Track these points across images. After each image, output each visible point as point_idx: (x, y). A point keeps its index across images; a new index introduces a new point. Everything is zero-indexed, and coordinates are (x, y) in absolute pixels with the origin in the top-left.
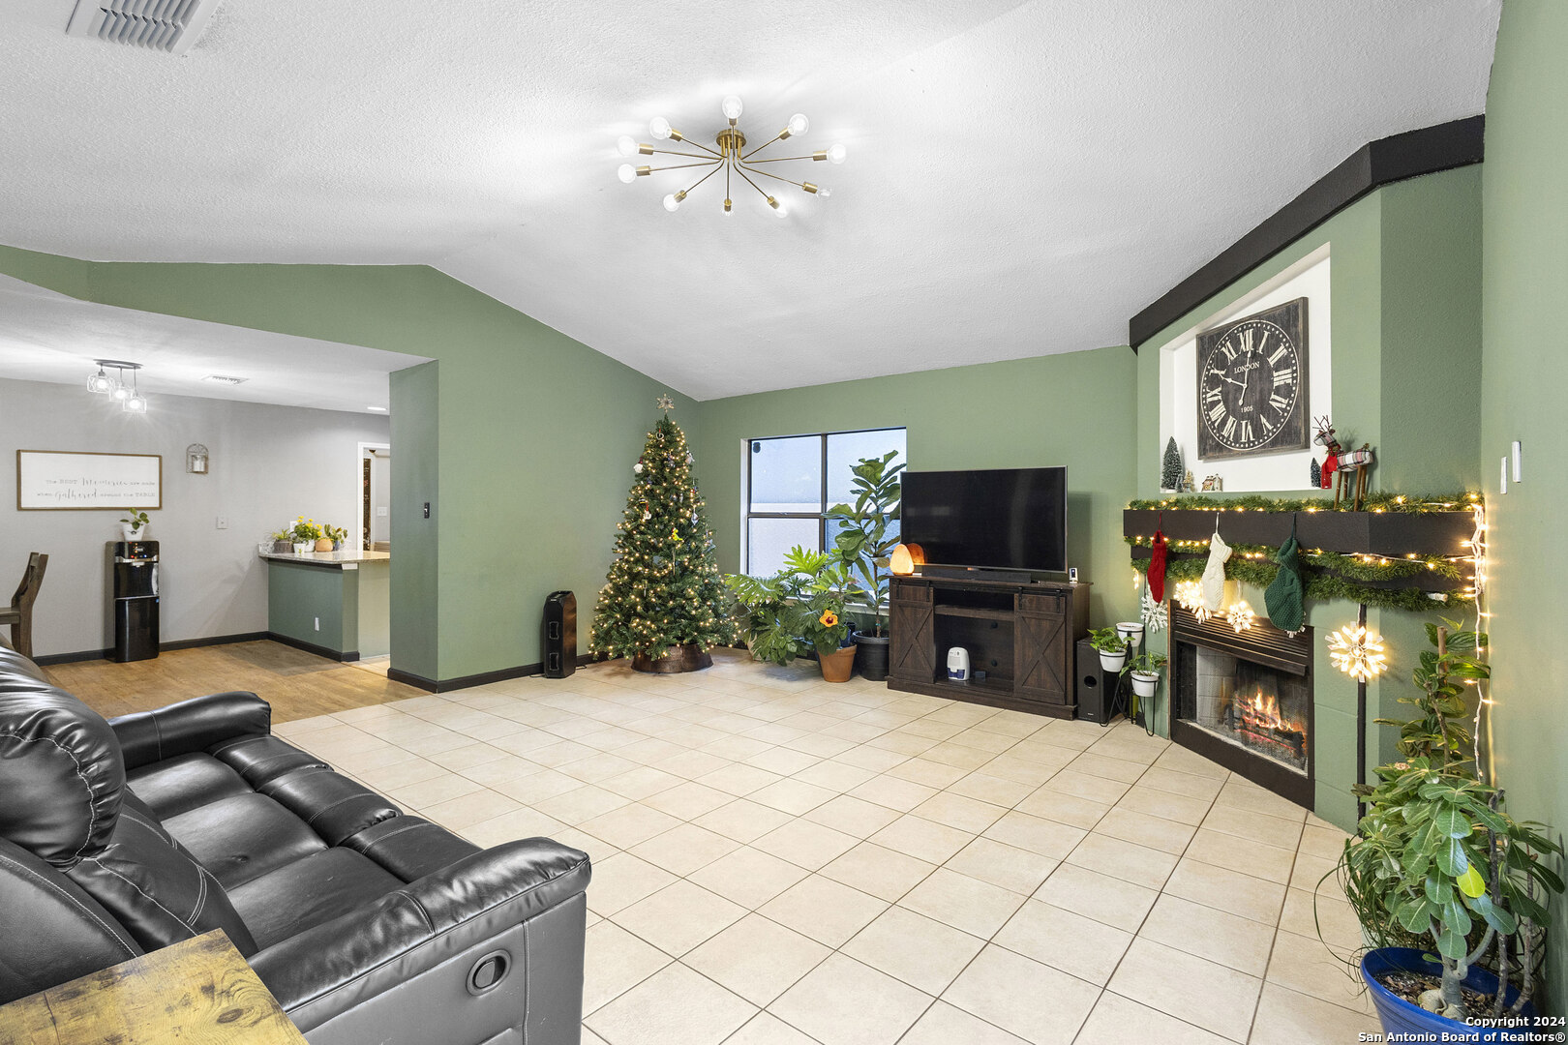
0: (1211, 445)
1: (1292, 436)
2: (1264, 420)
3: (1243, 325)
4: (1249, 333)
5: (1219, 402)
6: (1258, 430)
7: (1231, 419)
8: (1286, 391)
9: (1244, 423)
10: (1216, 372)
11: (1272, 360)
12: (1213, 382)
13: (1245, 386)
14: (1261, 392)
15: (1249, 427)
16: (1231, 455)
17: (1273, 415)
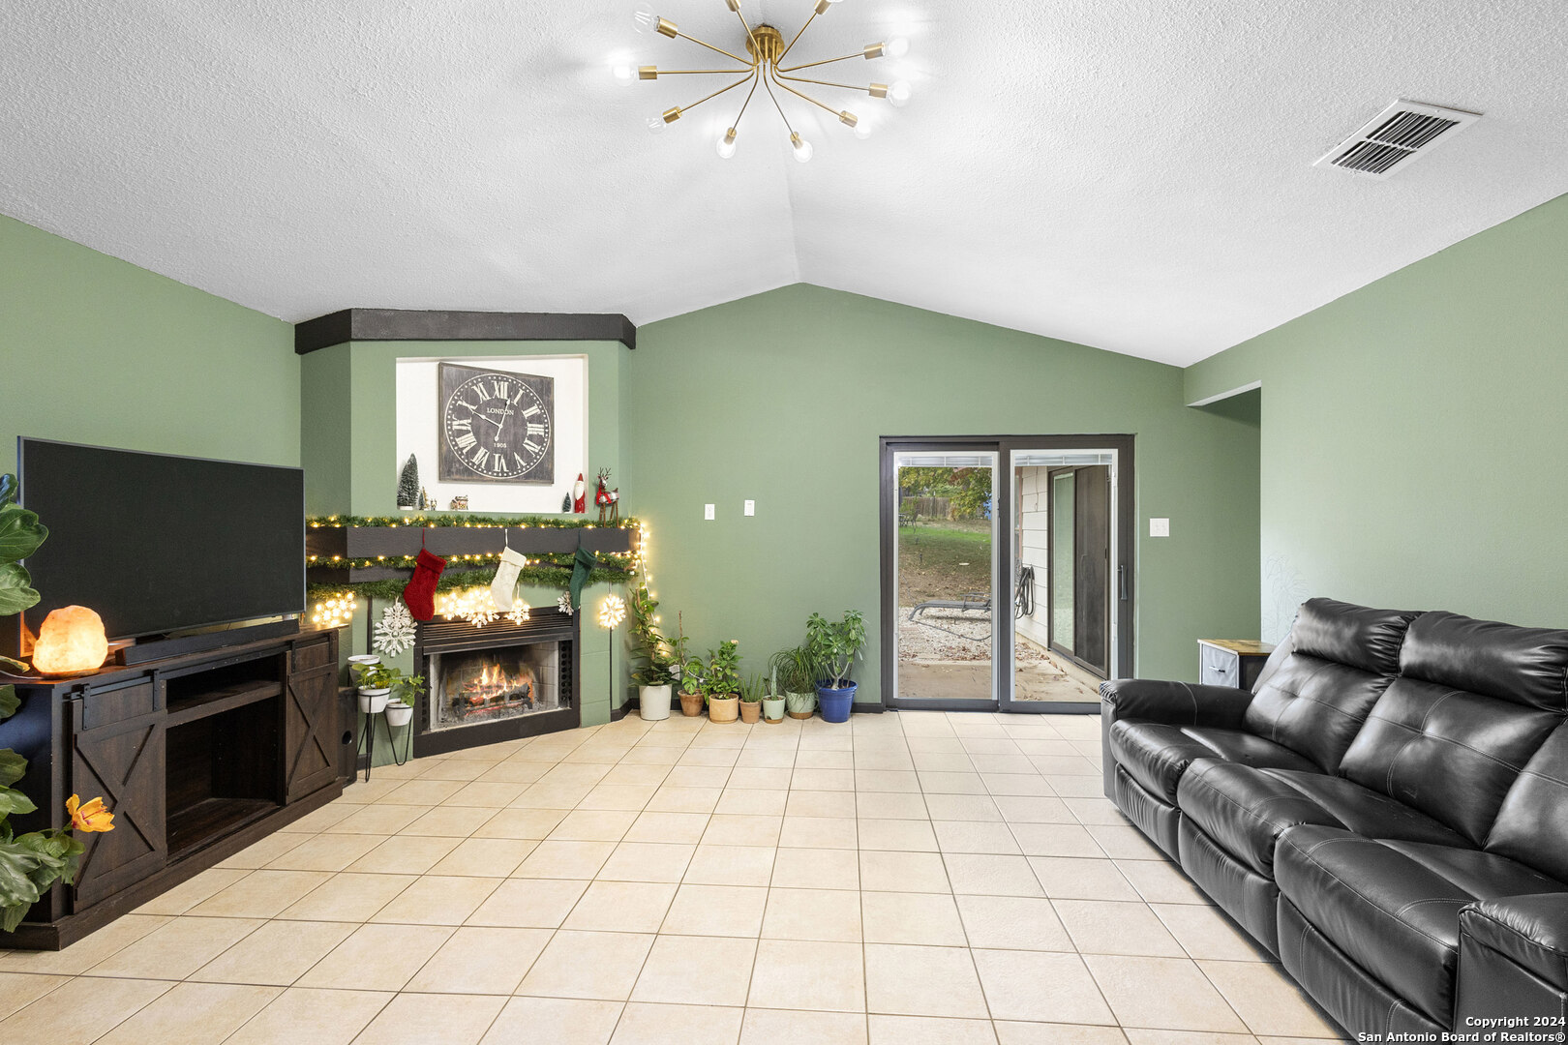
0: (452, 467)
1: (542, 473)
2: (517, 457)
3: (501, 376)
4: (504, 386)
5: (468, 432)
6: (512, 464)
7: (482, 451)
8: (539, 440)
9: (497, 456)
10: (465, 404)
11: (527, 413)
12: (461, 413)
13: (501, 426)
14: (515, 434)
15: (503, 460)
16: (482, 480)
17: (527, 456)
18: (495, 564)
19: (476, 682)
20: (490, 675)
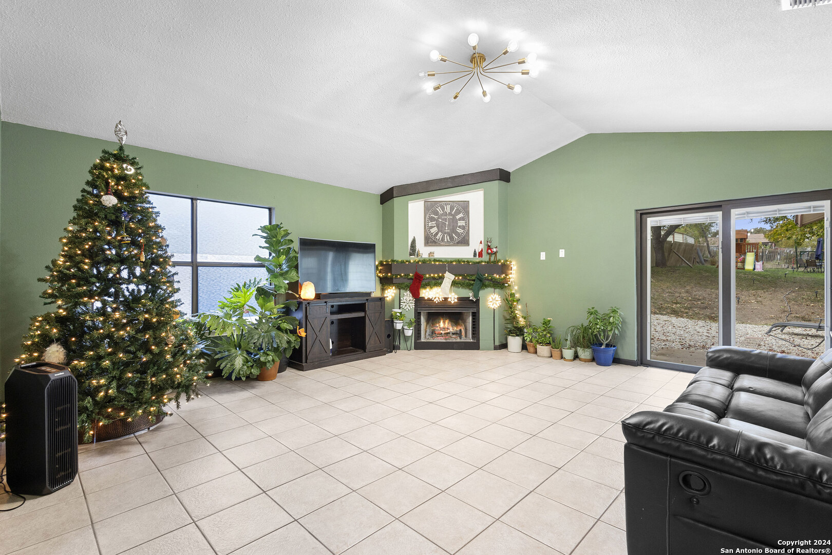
0: (430, 240)
1: (464, 241)
2: (454, 235)
3: (447, 203)
4: (449, 207)
5: (435, 226)
6: (452, 238)
7: (440, 233)
8: (463, 228)
9: (446, 235)
10: (433, 216)
11: (458, 217)
12: (432, 219)
13: (447, 223)
14: (453, 226)
15: (448, 237)
16: (441, 245)
17: (458, 234)
18: (442, 278)
19: (437, 325)
20: (444, 322)
